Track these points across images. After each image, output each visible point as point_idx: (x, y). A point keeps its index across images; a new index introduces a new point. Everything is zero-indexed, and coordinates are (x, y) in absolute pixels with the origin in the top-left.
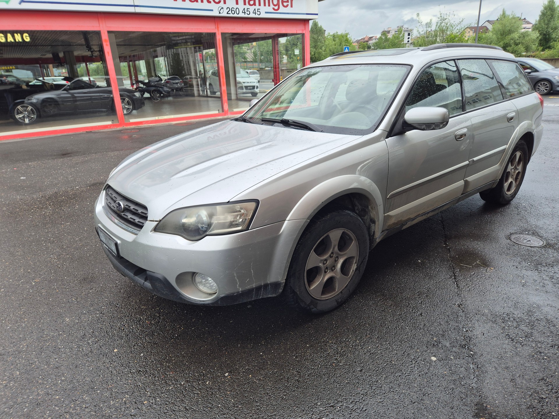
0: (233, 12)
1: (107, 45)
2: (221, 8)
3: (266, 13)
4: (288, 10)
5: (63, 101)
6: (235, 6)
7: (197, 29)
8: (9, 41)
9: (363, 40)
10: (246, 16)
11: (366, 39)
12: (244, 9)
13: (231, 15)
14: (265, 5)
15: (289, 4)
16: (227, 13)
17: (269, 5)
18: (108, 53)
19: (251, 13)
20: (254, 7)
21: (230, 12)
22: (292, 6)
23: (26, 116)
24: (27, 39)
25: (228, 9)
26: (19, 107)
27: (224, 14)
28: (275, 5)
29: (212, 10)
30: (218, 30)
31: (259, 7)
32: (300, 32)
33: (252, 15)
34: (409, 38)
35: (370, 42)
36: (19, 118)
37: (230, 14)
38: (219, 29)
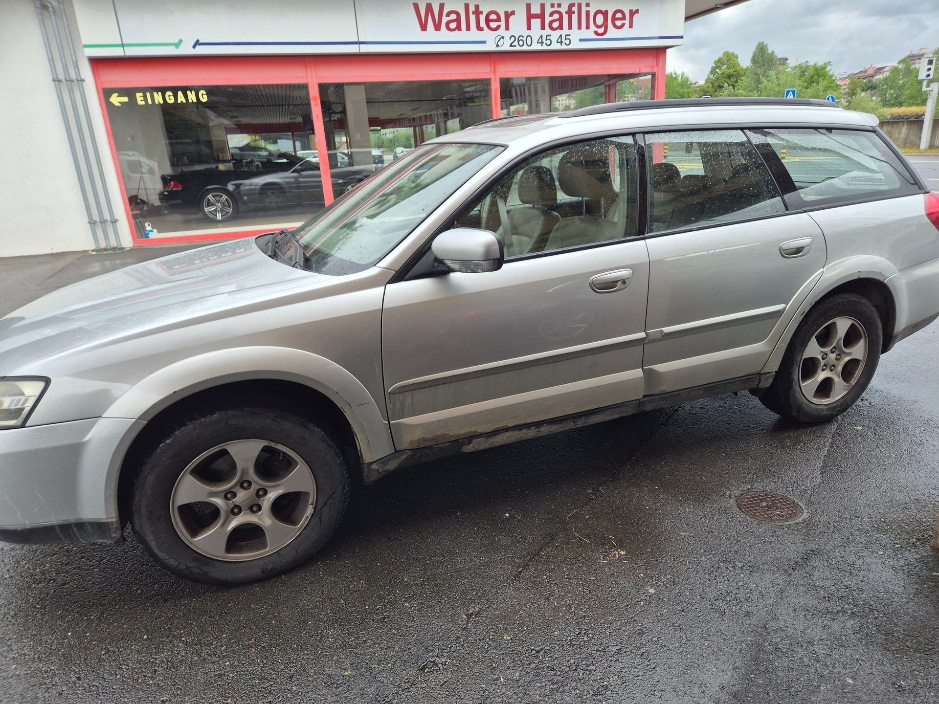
0: (521, 43)
1: (316, 105)
2: (500, 37)
3: (581, 40)
4: (625, 32)
5: (290, 188)
6: (526, 33)
7: (460, 74)
8: (179, 101)
9: (862, 74)
10: (544, 47)
11: (870, 72)
12: (541, 36)
13: (518, 48)
14: (580, 28)
15: (627, 22)
16: (511, 46)
17: (588, 27)
18: (318, 116)
19: (554, 42)
20: (559, 32)
21: (516, 43)
22: (631, 26)
23: (219, 209)
24: (204, 99)
25: (513, 39)
26: (210, 196)
27: (506, 47)
28: (599, 27)
29: (484, 42)
30: (495, 74)
31: (569, 32)
32: (648, 70)
33: (555, 46)
34: (930, 69)
35: (877, 77)
36: (210, 212)
37: (515, 46)
38: (497, 72)
